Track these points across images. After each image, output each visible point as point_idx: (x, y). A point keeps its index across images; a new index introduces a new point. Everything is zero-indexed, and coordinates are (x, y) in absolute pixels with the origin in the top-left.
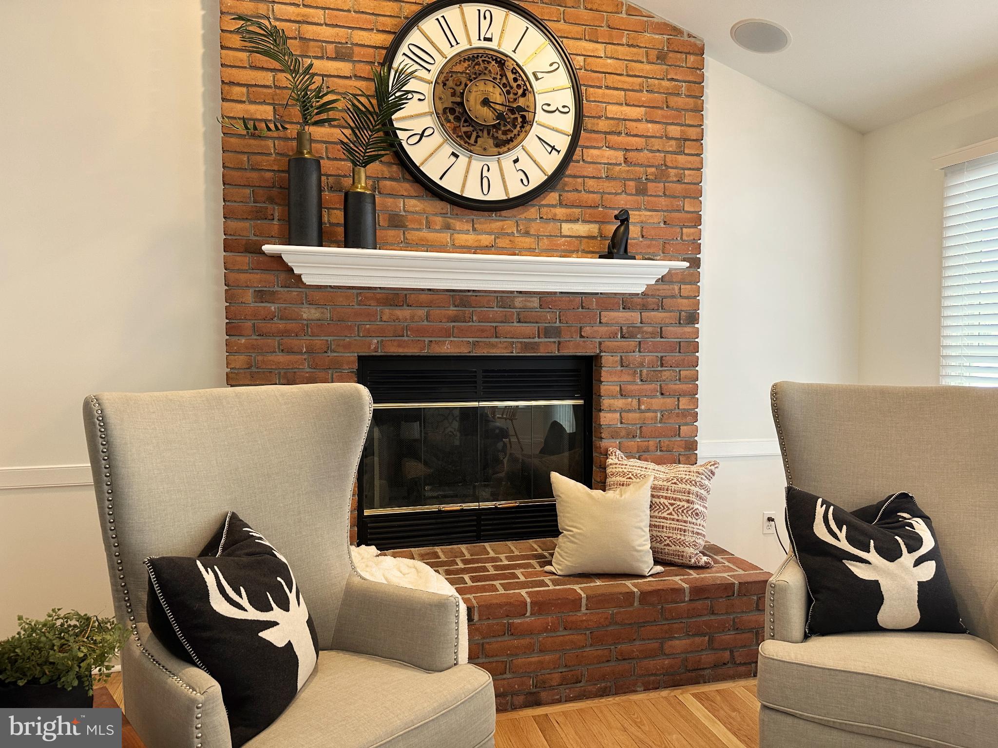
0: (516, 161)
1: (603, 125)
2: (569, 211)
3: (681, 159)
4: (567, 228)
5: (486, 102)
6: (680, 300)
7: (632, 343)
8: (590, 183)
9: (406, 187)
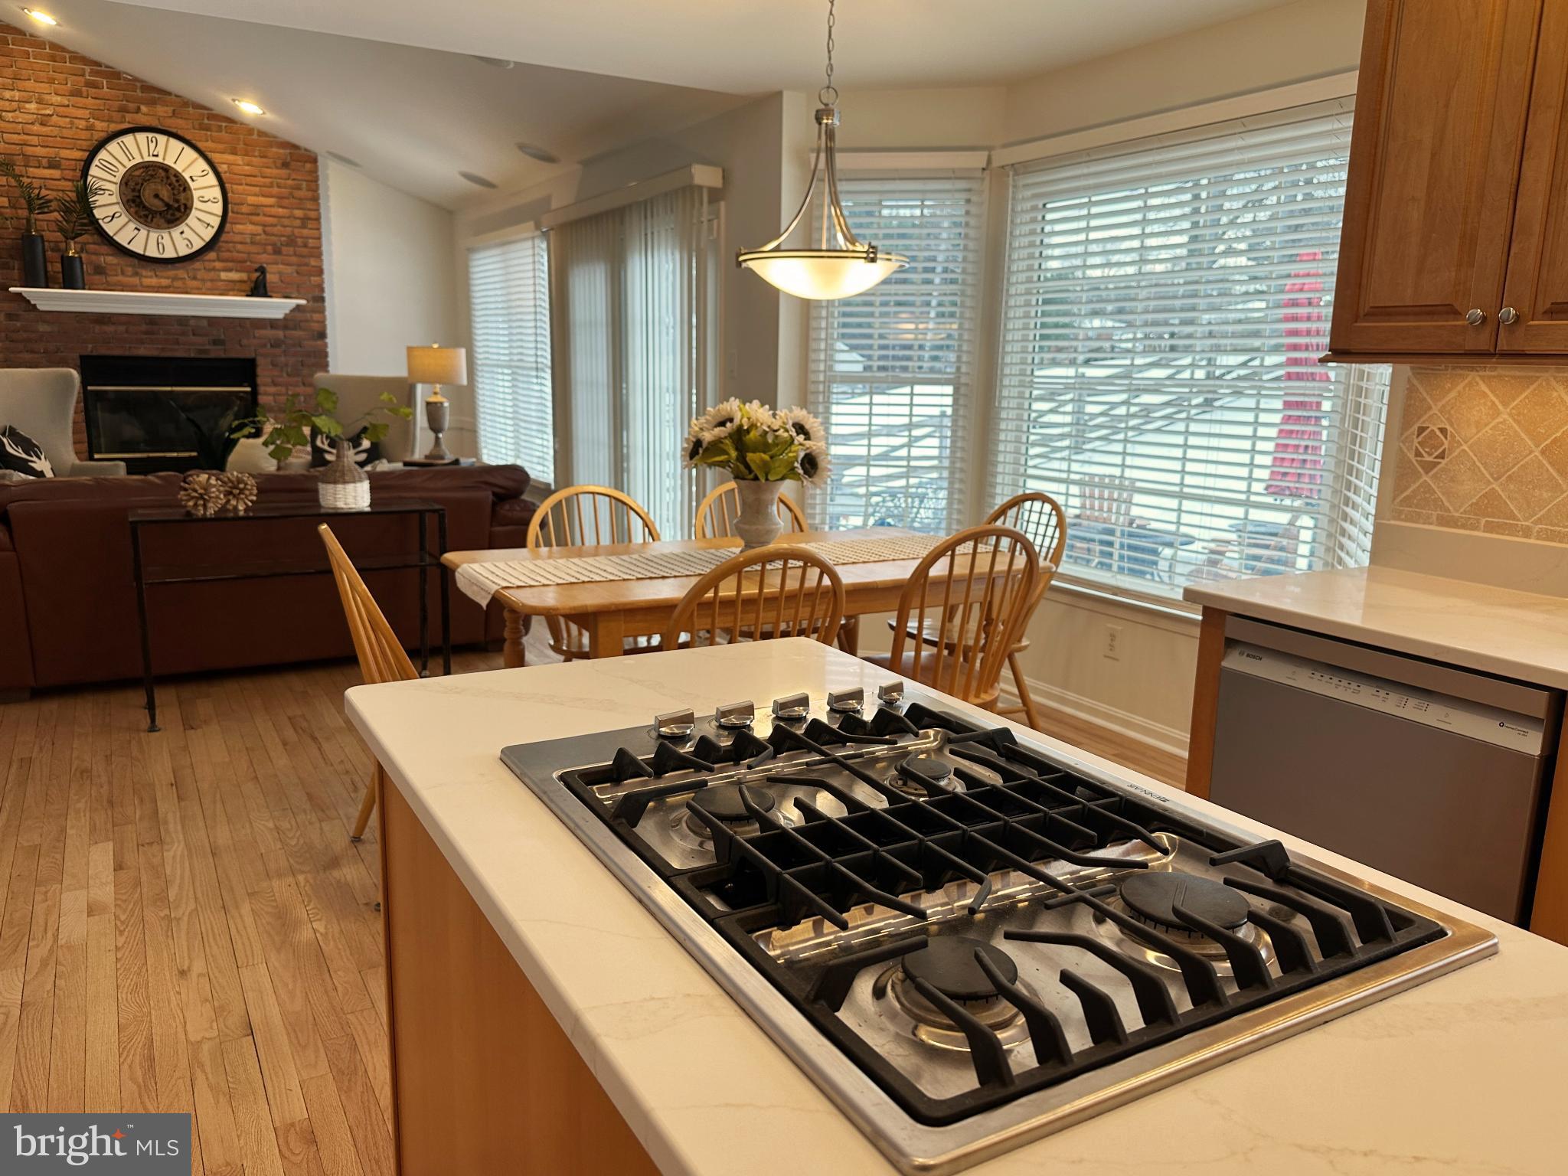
0: (182, 233)
1: (244, 209)
2: (225, 264)
3: (305, 232)
4: (224, 275)
5: (156, 196)
6: (313, 324)
7: (277, 351)
8: (239, 247)
9: (105, 249)
